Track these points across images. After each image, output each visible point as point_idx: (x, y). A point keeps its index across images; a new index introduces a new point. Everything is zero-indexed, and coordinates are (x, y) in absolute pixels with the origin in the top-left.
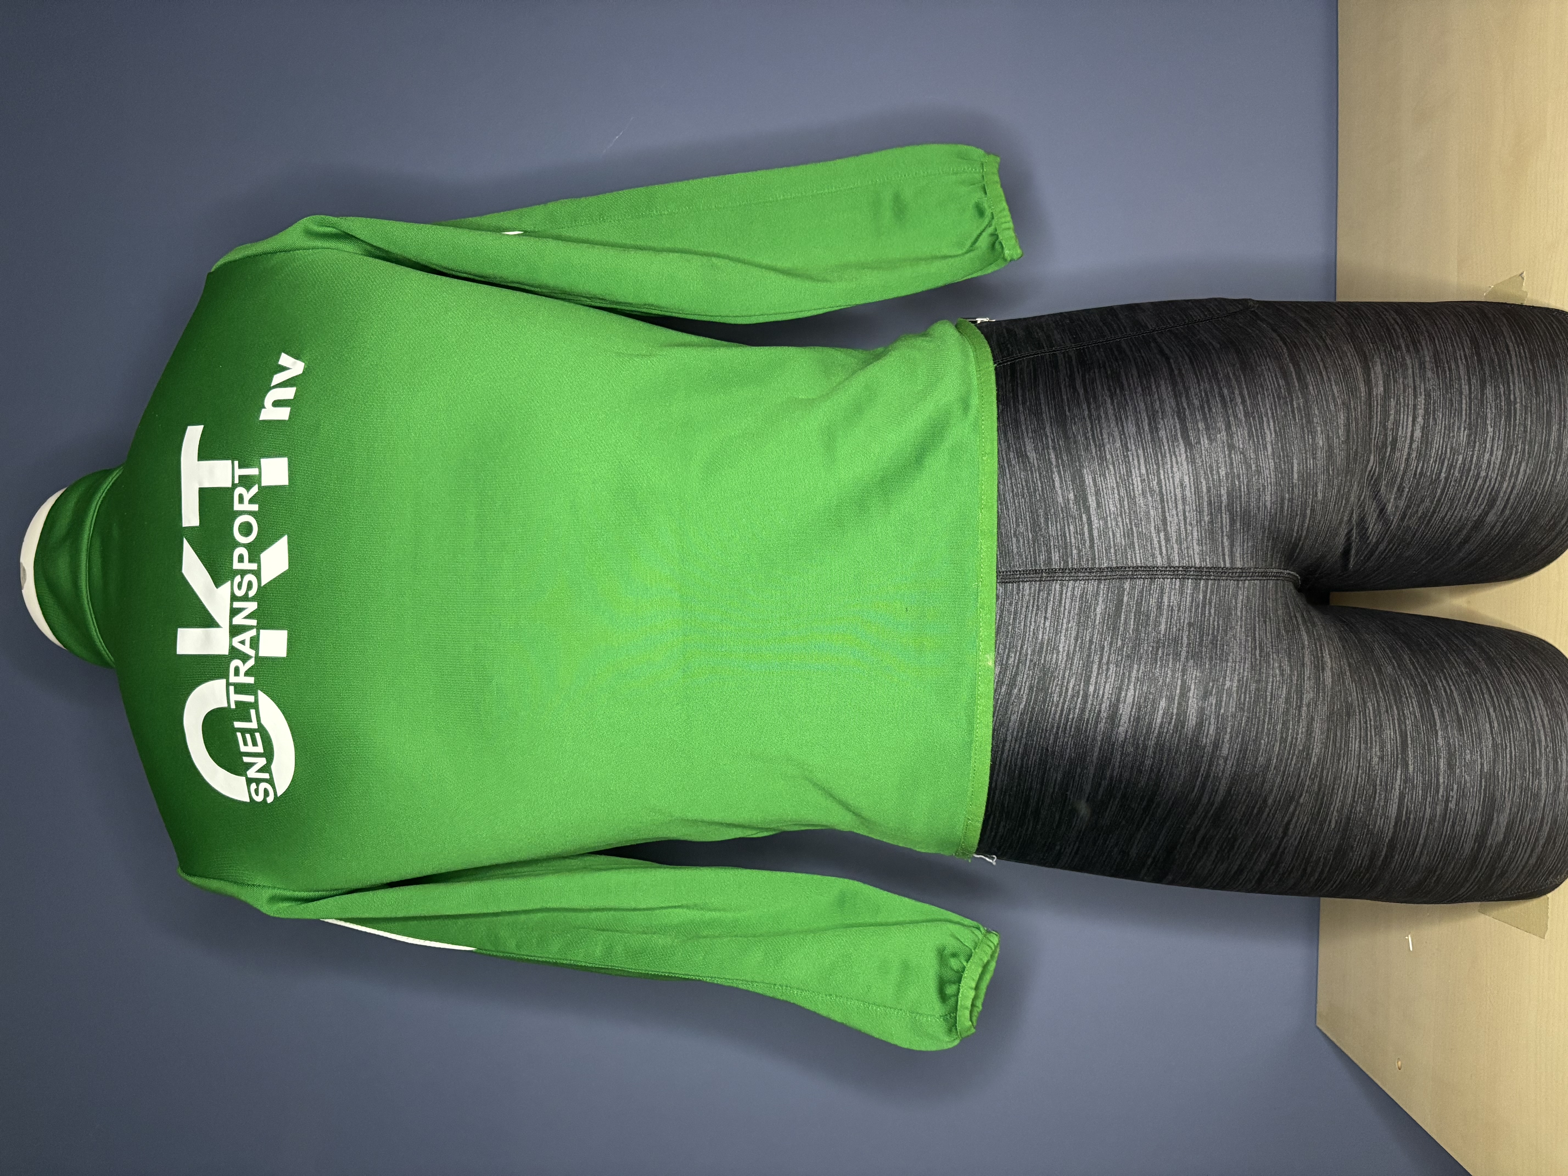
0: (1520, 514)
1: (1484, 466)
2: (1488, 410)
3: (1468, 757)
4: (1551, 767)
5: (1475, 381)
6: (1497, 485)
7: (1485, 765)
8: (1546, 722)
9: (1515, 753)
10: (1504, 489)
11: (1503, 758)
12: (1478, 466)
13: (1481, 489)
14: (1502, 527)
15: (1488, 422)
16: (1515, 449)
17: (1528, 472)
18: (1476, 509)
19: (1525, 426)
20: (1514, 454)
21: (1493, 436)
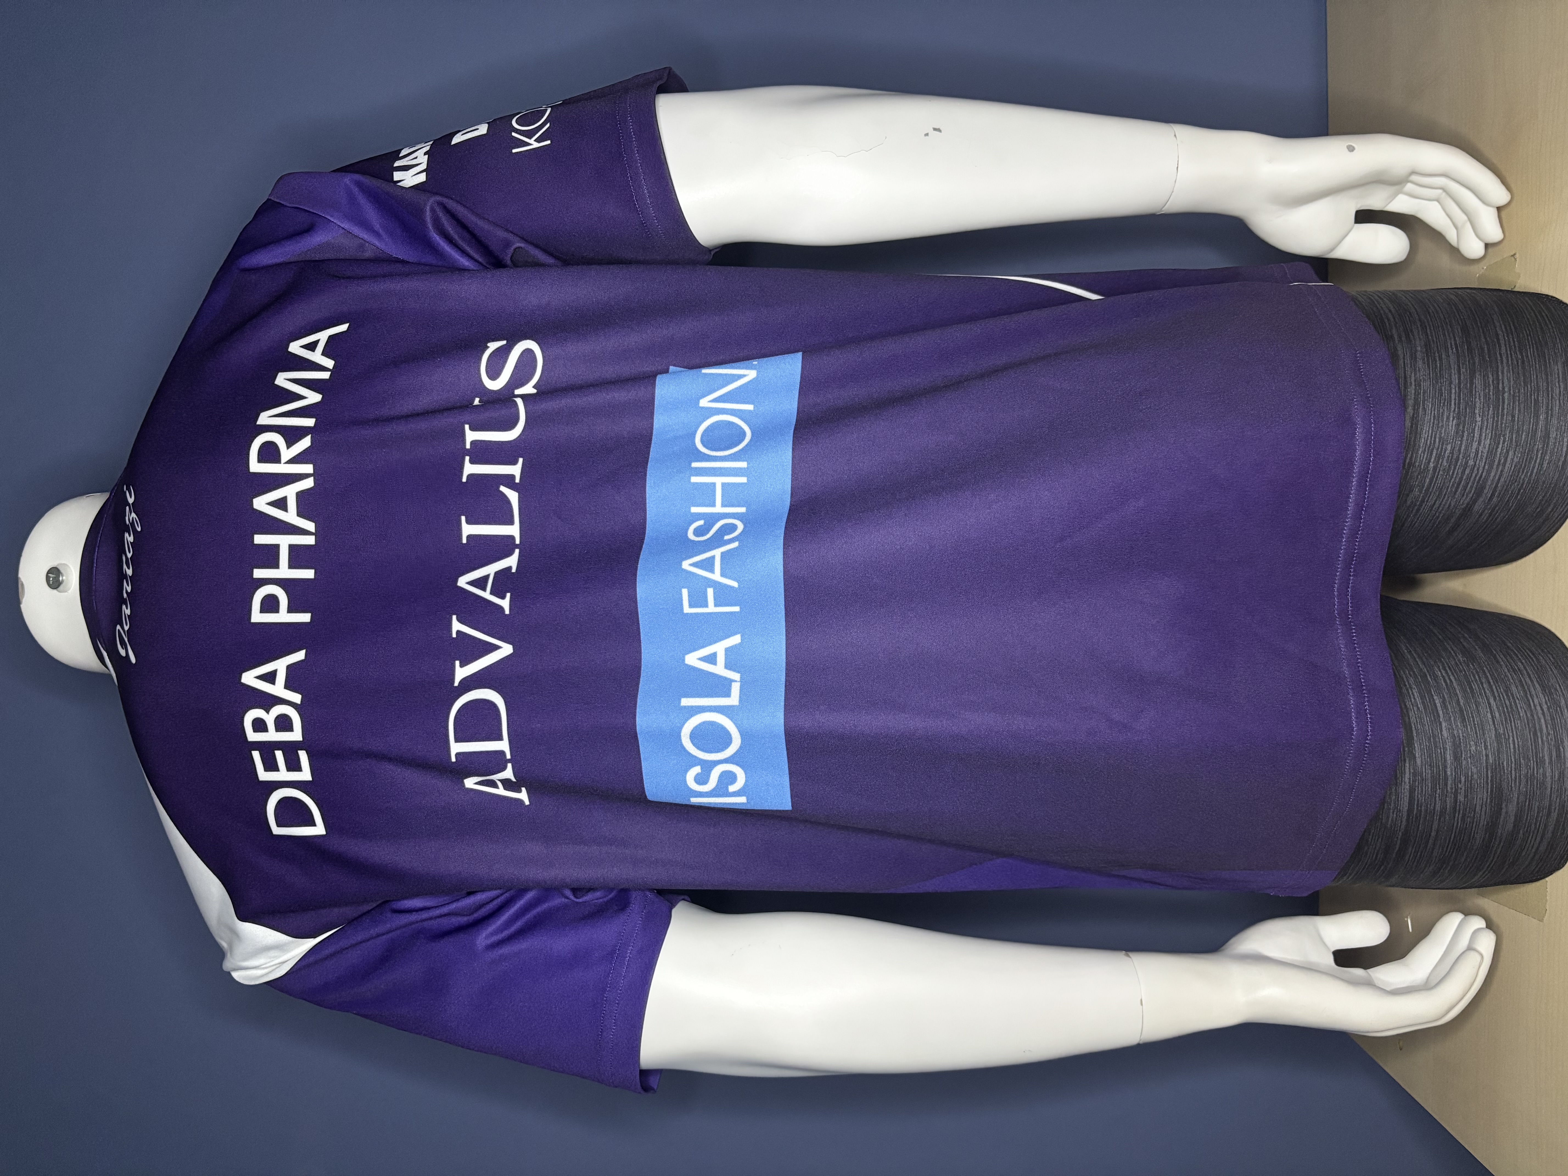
0: (1508, 501)
1: (1472, 455)
2: (1477, 400)
3: (1473, 748)
4: (1554, 754)
5: (1464, 370)
6: (1484, 474)
7: (1490, 756)
8: (1545, 710)
9: (1518, 742)
10: (1491, 478)
11: (1506, 747)
12: (1466, 456)
13: (1469, 478)
14: (1490, 515)
15: (1477, 411)
16: (1502, 438)
17: (1516, 460)
18: (1464, 498)
19: (1513, 416)
20: (1501, 442)
21: (1481, 426)
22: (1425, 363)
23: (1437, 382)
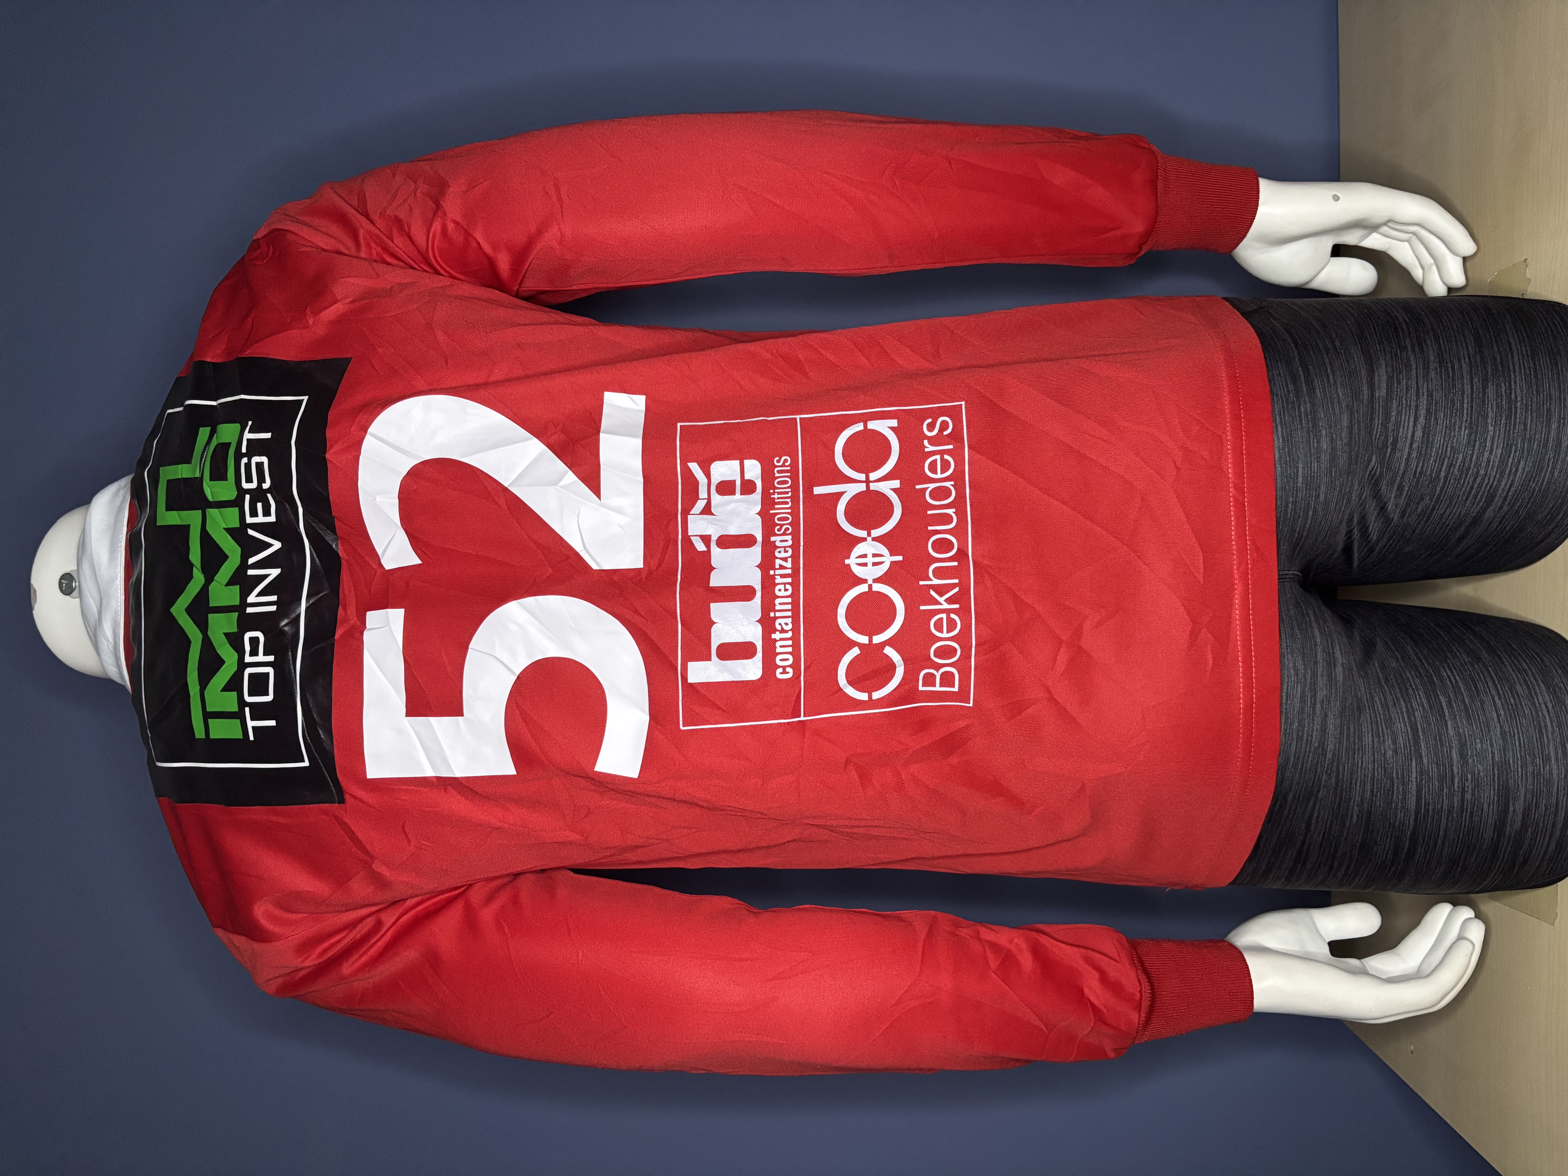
0: (1518, 510)
1: (1484, 464)
2: (1490, 409)
3: (1479, 746)
5: (1477, 380)
6: (1495, 484)
7: (1496, 754)
9: (1524, 740)
10: (1503, 485)
11: (1513, 747)
12: (1478, 464)
13: (1480, 486)
14: (1501, 522)
15: (1489, 421)
16: (1514, 447)
17: (1527, 469)
18: (1475, 506)
19: (1525, 425)
20: (1513, 452)
21: (1493, 435)
22: (1437, 373)
23: (1449, 393)
